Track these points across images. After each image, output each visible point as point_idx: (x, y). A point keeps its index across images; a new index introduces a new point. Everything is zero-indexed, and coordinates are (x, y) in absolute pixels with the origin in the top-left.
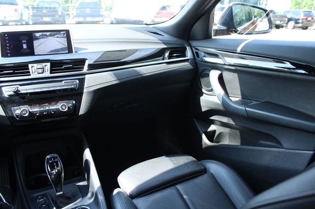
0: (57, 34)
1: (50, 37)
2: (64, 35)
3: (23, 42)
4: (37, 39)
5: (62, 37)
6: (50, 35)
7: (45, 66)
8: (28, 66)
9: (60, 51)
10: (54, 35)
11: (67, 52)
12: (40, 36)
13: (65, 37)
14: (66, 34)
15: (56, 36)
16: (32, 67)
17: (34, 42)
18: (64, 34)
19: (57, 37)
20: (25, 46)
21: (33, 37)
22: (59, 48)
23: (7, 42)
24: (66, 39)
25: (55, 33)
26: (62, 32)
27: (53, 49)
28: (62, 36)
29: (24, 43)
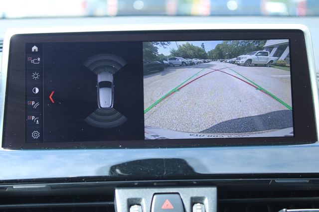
0: (250, 51)
1: (218, 64)
2: (278, 54)
3: (101, 78)
4: (161, 67)
5: (271, 64)
6: (220, 55)
7: (194, 201)
8: (112, 197)
9: (254, 129)
10: (234, 54)
11: (288, 132)
12: (175, 54)
13: (282, 65)
14: (287, 52)
15: (244, 58)
16: (131, 203)
17: (147, 81)
18: (281, 49)
19: (249, 63)
20: (105, 99)
21: (146, 61)
22: (253, 113)
23: (36, 76)
24: (286, 74)
25: (241, 43)
26: (270, 43)
27: (227, 118)
28: (271, 57)
29: (105, 85)
